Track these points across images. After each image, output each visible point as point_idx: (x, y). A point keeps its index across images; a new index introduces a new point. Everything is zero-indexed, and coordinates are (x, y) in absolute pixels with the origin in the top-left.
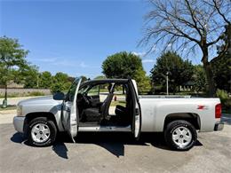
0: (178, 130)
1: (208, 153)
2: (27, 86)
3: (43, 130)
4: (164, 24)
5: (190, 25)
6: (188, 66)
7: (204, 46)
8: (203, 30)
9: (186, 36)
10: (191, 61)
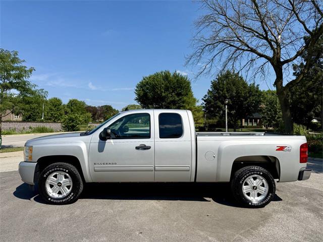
0: (250, 180)
1: (290, 211)
2: (27, 119)
3: (63, 180)
4: (223, 34)
5: (259, 36)
6: (254, 91)
7: (278, 65)
8: (277, 42)
9: (253, 51)
10: (258, 85)
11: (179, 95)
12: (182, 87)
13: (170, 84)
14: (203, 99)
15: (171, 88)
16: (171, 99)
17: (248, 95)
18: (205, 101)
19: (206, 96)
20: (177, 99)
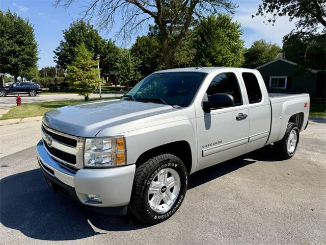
3: (167, 181)
10: (114, 42)
11: (20, 43)
12: (23, 33)
13: (5, 27)
14: (54, 52)
15: (7, 32)
16: (9, 48)
17: (107, 51)
18: (58, 54)
19: (59, 48)
20: (18, 48)
